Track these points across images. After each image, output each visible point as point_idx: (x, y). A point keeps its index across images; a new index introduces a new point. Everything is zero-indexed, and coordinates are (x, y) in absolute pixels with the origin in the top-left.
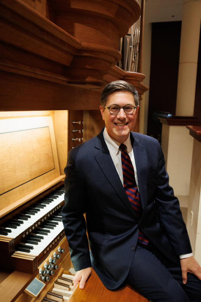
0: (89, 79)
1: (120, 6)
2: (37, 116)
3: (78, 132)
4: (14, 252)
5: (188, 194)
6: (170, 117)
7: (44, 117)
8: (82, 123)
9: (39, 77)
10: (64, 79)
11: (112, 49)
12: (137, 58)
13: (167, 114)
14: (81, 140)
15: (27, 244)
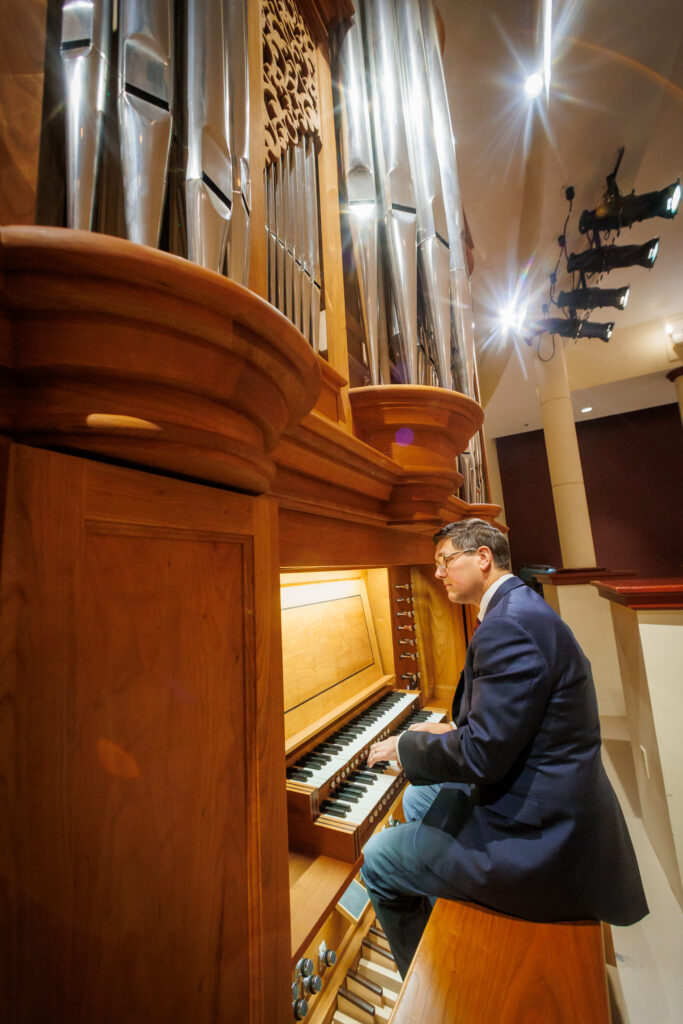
0: (418, 516)
1: (453, 412)
2: (344, 579)
3: (405, 602)
4: (318, 816)
5: (623, 713)
6: (553, 573)
7: (353, 581)
8: (410, 588)
9: (349, 518)
10: (381, 518)
11: (447, 469)
12: (482, 485)
13: (547, 569)
14: (412, 614)
15: (339, 801)
